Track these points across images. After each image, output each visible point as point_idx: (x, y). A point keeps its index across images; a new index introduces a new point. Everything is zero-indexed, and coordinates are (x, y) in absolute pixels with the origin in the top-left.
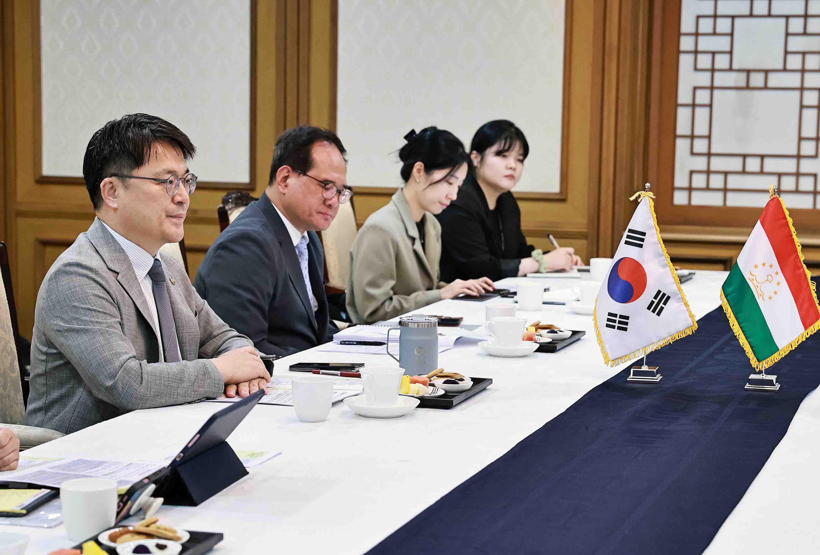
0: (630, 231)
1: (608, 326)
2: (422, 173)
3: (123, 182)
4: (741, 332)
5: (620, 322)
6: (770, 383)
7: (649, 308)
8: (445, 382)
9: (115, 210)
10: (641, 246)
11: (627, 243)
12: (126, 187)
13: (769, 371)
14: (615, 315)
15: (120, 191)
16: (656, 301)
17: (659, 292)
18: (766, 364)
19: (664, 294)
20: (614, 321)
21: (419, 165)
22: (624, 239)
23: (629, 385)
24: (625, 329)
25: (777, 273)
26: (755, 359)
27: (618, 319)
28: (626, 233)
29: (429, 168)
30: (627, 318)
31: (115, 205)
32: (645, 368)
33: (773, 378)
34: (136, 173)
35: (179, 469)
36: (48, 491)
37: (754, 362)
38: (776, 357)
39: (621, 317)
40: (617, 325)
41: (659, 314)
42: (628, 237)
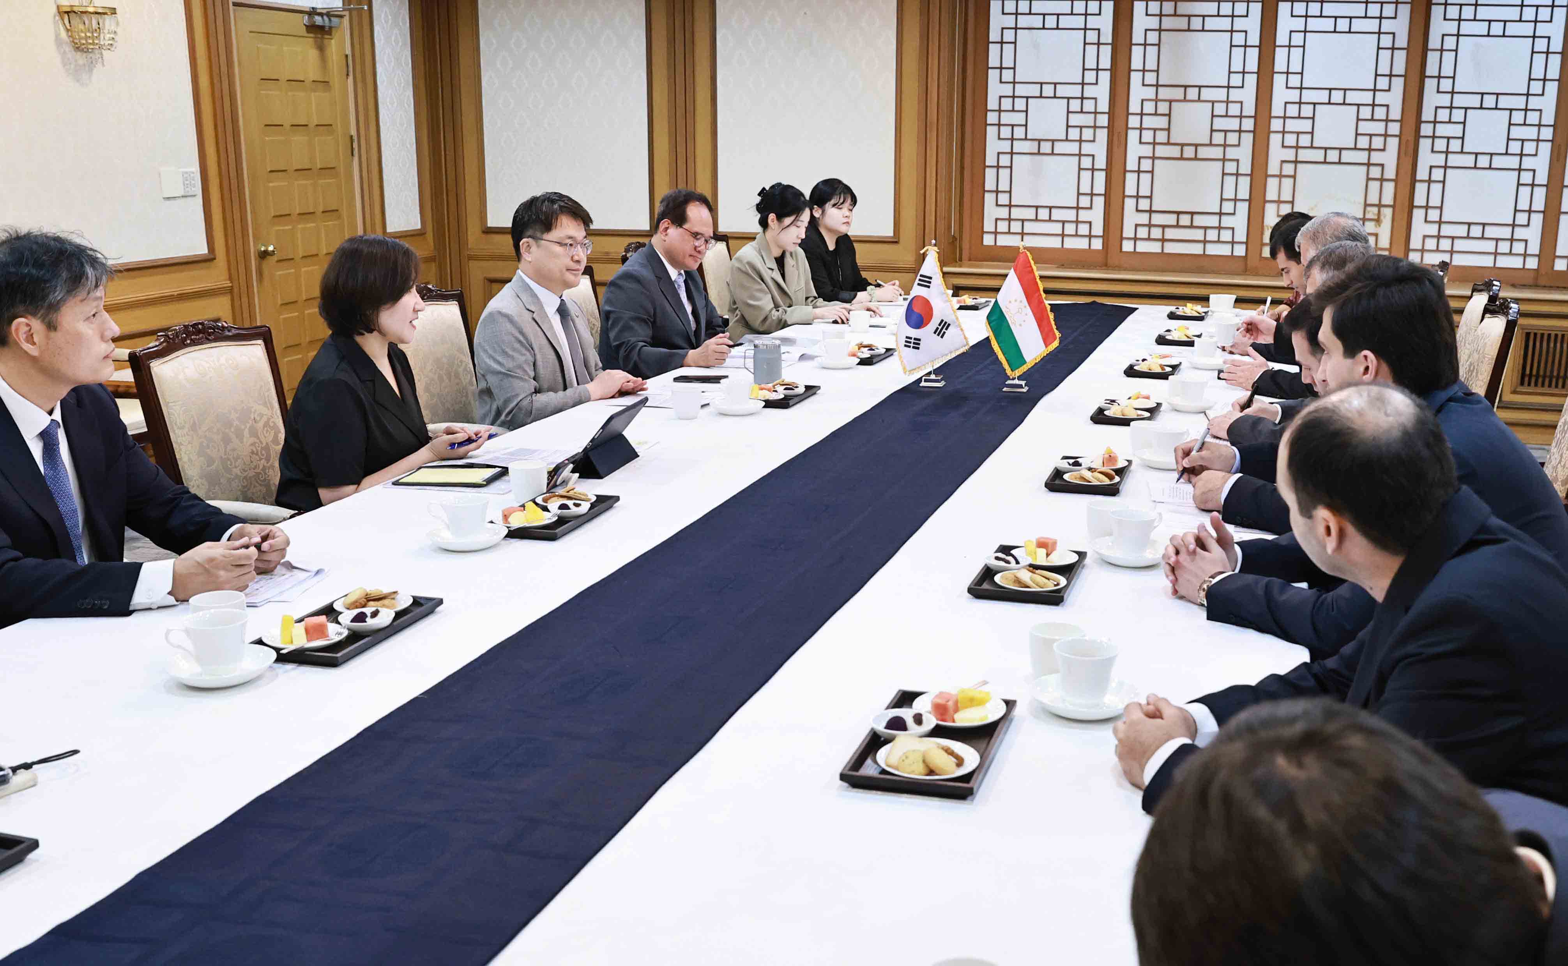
0: (921, 276)
1: (906, 346)
2: (776, 221)
3: (536, 242)
4: (999, 350)
5: (914, 343)
6: (1021, 386)
7: (935, 333)
8: (785, 389)
9: (530, 262)
10: (929, 287)
11: (919, 284)
12: (538, 246)
13: (1019, 378)
14: (911, 338)
15: (534, 248)
16: (940, 328)
17: (942, 321)
18: (1018, 373)
19: (946, 323)
20: (910, 342)
21: (772, 216)
22: (917, 281)
23: (922, 389)
24: (918, 348)
25: (1025, 307)
26: (1010, 369)
27: (912, 341)
28: (919, 277)
29: (780, 218)
30: (919, 340)
31: (530, 259)
32: (933, 377)
33: (1023, 383)
34: (546, 236)
35: (590, 454)
36: (500, 469)
37: (1009, 371)
38: (1024, 368)
39: (915, 339)
40: (912, 345)
41: (942, 337)
42: (920, 280)
